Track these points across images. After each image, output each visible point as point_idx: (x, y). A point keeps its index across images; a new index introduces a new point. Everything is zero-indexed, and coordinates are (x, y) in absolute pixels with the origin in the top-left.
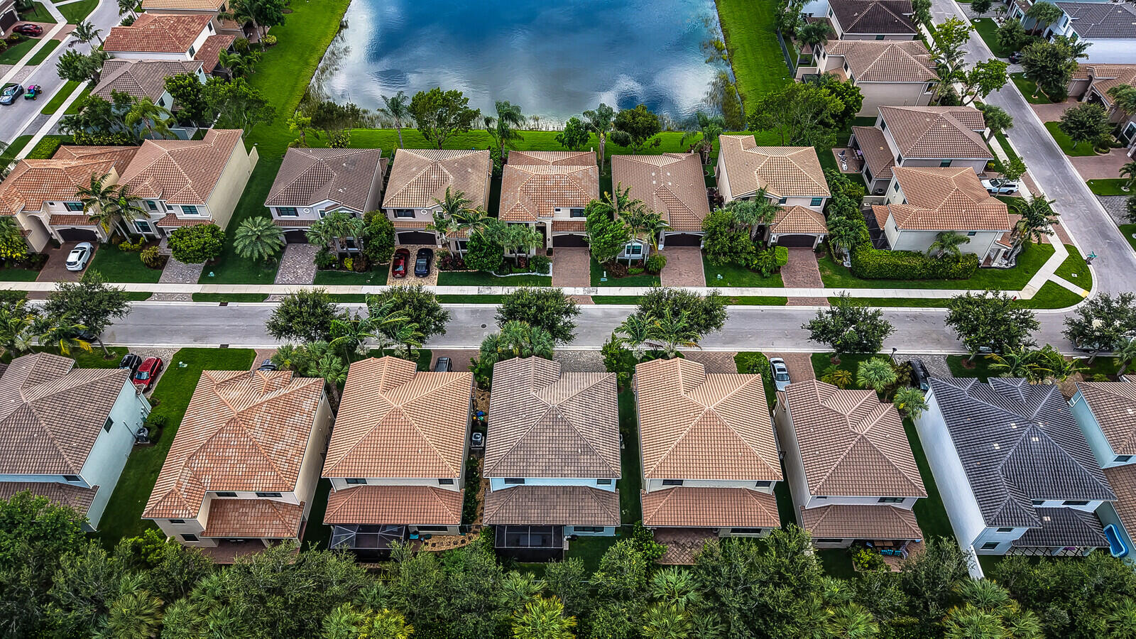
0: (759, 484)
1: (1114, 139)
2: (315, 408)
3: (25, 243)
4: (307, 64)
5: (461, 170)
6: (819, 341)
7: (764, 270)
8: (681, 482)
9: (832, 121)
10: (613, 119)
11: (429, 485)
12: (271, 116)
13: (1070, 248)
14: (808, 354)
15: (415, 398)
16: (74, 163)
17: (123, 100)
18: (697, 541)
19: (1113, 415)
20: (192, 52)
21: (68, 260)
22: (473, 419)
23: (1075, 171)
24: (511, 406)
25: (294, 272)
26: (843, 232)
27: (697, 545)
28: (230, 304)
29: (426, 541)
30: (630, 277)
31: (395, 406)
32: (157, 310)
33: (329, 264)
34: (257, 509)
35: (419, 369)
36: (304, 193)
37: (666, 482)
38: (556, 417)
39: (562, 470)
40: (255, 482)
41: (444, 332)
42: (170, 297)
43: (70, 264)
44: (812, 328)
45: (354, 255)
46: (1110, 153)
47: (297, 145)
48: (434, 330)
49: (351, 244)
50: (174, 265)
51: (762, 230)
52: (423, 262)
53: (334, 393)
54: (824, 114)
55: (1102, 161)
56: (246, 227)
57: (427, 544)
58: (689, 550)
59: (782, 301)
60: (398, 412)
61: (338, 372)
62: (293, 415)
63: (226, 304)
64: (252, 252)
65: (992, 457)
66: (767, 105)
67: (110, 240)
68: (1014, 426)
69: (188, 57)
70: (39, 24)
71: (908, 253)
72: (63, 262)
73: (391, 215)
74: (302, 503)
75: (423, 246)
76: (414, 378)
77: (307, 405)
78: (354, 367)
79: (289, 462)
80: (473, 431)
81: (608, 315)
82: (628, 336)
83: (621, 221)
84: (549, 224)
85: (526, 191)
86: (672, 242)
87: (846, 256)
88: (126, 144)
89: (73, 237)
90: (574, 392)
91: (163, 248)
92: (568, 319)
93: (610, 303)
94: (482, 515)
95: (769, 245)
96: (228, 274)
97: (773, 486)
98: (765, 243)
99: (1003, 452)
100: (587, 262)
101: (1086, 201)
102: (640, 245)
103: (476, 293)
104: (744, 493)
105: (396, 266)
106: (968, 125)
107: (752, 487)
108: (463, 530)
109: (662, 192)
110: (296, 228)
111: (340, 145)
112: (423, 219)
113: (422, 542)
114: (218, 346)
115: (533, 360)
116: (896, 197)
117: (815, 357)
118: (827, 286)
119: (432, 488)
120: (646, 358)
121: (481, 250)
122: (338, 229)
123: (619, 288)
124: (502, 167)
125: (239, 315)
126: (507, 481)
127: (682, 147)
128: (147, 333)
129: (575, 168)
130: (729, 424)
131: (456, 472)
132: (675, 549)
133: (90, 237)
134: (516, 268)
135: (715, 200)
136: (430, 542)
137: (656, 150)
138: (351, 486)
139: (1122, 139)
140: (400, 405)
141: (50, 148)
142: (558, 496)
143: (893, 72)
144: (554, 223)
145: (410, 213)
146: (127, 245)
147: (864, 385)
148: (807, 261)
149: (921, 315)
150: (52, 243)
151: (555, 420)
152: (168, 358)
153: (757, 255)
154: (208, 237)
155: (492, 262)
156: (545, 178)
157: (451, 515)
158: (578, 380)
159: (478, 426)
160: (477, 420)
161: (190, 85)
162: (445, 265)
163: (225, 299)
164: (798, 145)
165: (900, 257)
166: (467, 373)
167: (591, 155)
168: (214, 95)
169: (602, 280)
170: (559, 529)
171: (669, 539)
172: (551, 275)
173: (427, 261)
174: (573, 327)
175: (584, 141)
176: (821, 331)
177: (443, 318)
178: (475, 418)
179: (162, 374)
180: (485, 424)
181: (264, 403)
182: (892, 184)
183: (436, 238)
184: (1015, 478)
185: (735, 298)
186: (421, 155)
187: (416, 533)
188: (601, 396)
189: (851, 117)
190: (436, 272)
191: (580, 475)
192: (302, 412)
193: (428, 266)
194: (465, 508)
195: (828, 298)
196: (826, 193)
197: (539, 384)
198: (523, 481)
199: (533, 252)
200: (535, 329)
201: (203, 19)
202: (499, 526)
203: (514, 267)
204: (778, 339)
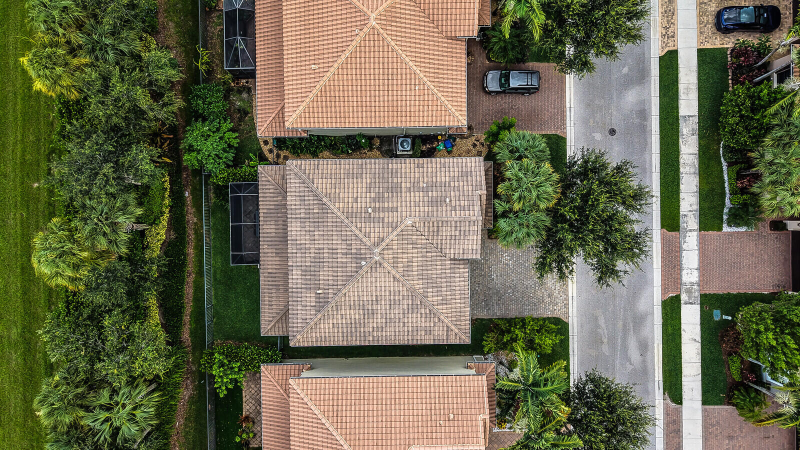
30: (723, 357)
80: (413, 137)
93: (665, 325)
103: (683, 111)
123: (699, 339)
162: (743, 56)
172: (726, 229)
178: (439, 137)
193: (738, 28)
202: (257, 186)
203: (740, 169)
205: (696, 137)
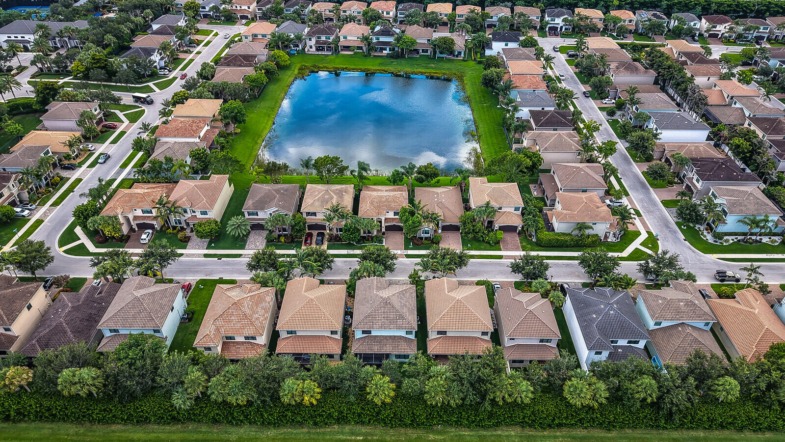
0: (483, 334)
1: (676, 179)
2: (271, 300)
3: (120, 230)
4: (256, 143)
5: (340, 194)
6: (515, 273)
7: (491, 242)
8: (445, 333)
9: (525, 170)
10: (416, 170)
12: (242, 168)
13: (649, 233)
14: (513, 282)
15: (319, 295)
16: (146, 191)
17: (169, 160)
19: (653, 304)
20: (199, 137)
21: (142, 238)
22: (346, 311)
23: (656, 196)
24: (365, 299)
25: (255, 244)
26: (530, 223)
28: (223, 259)
30: (424, 245)
31: (311, 297)
32: (186, 262)
33: (273, 239)
34: (244, 346)
35: (320, 284)
36: (262, 204)
37: (438, 333)
38: (386, 302)
39: (389, 326)
40: (245, 331)
42: (193, 255)
43: (142, 239)
45: (285, 235)
46: (674, 187)
47: (256, 182)
48: (327, 267)
49: (284, 230)
50: (194, 239)
51: (491, 223)
52: (320, 238)
53: (280, 296)
54: (521, 167)
55: (670, 191)
56: (234, 220)
59: (500, 257)
60: (312, 300)
61: (282, 285)
62: (262, 303)
63: (221, 259)
64: (235, 233)
65: (592, 320)
66: (493, 163)
67: (161, 228)
68: (602, 307)
69: (197, 140)
70: (116, 123)
71: (563, 234)
72: (139, 238)
73: (305, 215)
74: (265, 344)
75: (320, 231)
76: (318, 287)
77: (268, 299)
78: (290, 282)
79: (261, 323)
80: (346, 315)
81: (410, 263)
82: (421, 268)
83: (418, 217)
84: (383, 219)
85: (372, 203)
86: (446, 228)
87: (533, 235)
88: (166, 182)
89: (143, 227)
90: (396, 292)
91: (188, 232)
92: (392, 262)
93: (414, 258)
96: (221, 245)
97: (489, 334)
98: (493, 230)
99: (597, 318)
100: (402, 239)
101: (659, 210)
102: (429, 229)
103: (346, 253)
104: (476, 338)
105: (306, 240)
106: (596, 172)
107: (479, 335)
109: (440, 205)
110: (256, 222)
111: (277, 182)
112: (320, 218)
114: (218, 278)
115: (375, 278)
116: (558, 207)
117: (516, 283)
118: (523, 250)
119: (327, 336)
121: (349, 231)
122: (280, 221)
123: (419, 251)
124: (360, 193)
125: (228, 264)
126: (363, 334)
127: (450, 183)
128: (182, 272)
129: (396, 193)
131: (339, 328)
133: (151, 227)
134: (367, 241)
135: (467, 208)
137: (438, 184)
138: (289, 335)
139: (680, 179)
140: (313, 297)
141: (128, 183)
142: (387, 340)
143: (559, 147)
144: (386, 219)
145: (315, 214)
146: (170, 231)
148: (515, 239)
149: (571, 264)
150: (132, 230)
151: (386, 303)
152: (194, 284)
153: (488, 235)
154: (213, 226)
155: (355, 237)
156: (381, 197)
157: (337, 349)
158: (396, 288)
159: (348, 313)
160: (348, 311)
161: (203, 153)
162: (331, 239)
163: (220, 257)
164: (509, 182)
165: (559, 236)
166: (342, 286)
167: (405, 188)
168: (215, 158)
169: (410, 247)
170: (388, 355)
172: (384, 244)
173: (322, 238)
174: (395, 265)
175: (401, 180)
176: (516, 268)
177: (331, 262)
179: (191, 291)
181: (248, 297)
182: (557, 201)
183: (326, 227)
184: (602, 330)
185: (476, 256)
186: (320, 187)
188: (408, 295)
189: (536, 169)
190: (326, 244)
191: (398, 330)
193: (322, 241)
194: (343, 346)
196: (521, 205)
197: (379, 288)
198: (370, 332)
199: (375, 233)
200: (376, 265)
201: (205, 121)
202: (359, 354)
204: (498, 274)
205: (355, 251)
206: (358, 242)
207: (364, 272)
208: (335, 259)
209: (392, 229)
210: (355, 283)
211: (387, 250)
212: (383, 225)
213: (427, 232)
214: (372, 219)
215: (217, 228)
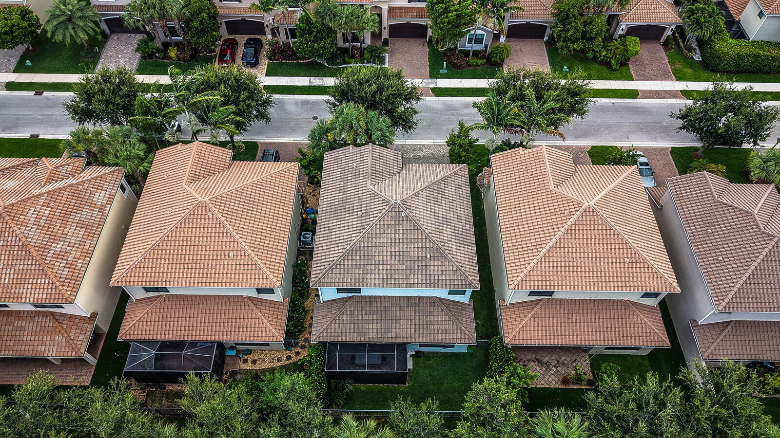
0: (646, 295)
2: (110, 202)
7: (613, 61)
8: (551, 294)
11: (245, 294)
14: (667, 148)
15: (226, 190)
18: (563, 359)
22: (302, 217)
24: (344, 202)
25: (116, 62)
26: (701, 20)
27: (564, 364)
28: (45, 94)
29: (246, 357)
30: (471, 68)
31: (201, 199)
33: (152, 52)
34: (35, 323)
35: (235, 158)
37: (532, 293)
38: (399, 215)
39: (407, 279)
40: (25, 291)
41: (268, 120)
44: (683, 117)
45: (177, 44)
48: (256, 116)
49: (174, 32)
52: (251, 51)
57: (245, 361)
58: (555, 369)
59: (633, 94)
60: (204, 207)
62: (80, 209)
63: (41, 94)
64: (64, 35)
71: (769, 44)
74: (94, 315)
75: (252, 36)
76: (228, 168)
77: (100, 198)
78: (162, 155)
79: (69, 266)
80: (302, 230)
81: (449, 108)
84: (385, 8)
86: (515, 32)
87: (695, 49)
90: (421, 185)
92: (408, 105)
93: (452, 96)
94: (311, 325)
95: (616, 36)
96: (47, 63)
98: (613, 35)
100: (425, 54)
102: (483, 32)
103: (307, 84)
104: (626, 305)
105: (223, 54)
107: (636, 298)
108: (287, 345)
110: (117, 14)
112: (248, 4)
113: (240, 358)
114: (27, 136)
115: (370, 148)
117: (674, 151)
118: (679, 79)
119: (249, 298)
120: (499, 149)
121: (311, 33)
123: (460, 80)
125: (54, 104)
126: (339, 290)
130: (613, 223)
131: (276, 280)
132: (538, 369)
134: (350, 58)
136: (250, 358)
138: (151, 294)
140: (206, 199)
142: (401, 308)
144: (391, 10)
147: (759, 178)
148: (656, 54)
151: (398, 219)
153: (604, 48)
154: (16, 18)
155: (324, 48)
157: (272, 330)
158: (423, 173)
159: (307, 225)
160: (307, 218)
162: (275, 54)
163: (39, 88)
166: (293, 163)
169: (441, 71)
170: (402, 347)
171: (530, 356)
172: (387, 66)
173: (255, 51)
174: (416, 113)
177: (266, 103)
178: (304, 216)
180: (314, 222)
181: (42, 195)
183: (266, 27)
187: (232, 348)
188: (450, 192)
190: (264, 63)
191: (430, 285)
192: (92, 206)
193: (256, 57)
194: (290, 319)
195: (681, 91)
197: (378, 175)
198: (359, 291)
199: (368, 41)
200: (371, 113)
202: (331, 344)
203: (348, 57)
204: (634, 132)
205: (324, 78)
206: (332, 59)
207: (341, 131)
208: (276, 97)
209: (402, 32)
210: (322, 157)
211: (399, 76)
212: (385, 24)
213: (479, 41)
214: (362, 6)
215: (25, 24)
